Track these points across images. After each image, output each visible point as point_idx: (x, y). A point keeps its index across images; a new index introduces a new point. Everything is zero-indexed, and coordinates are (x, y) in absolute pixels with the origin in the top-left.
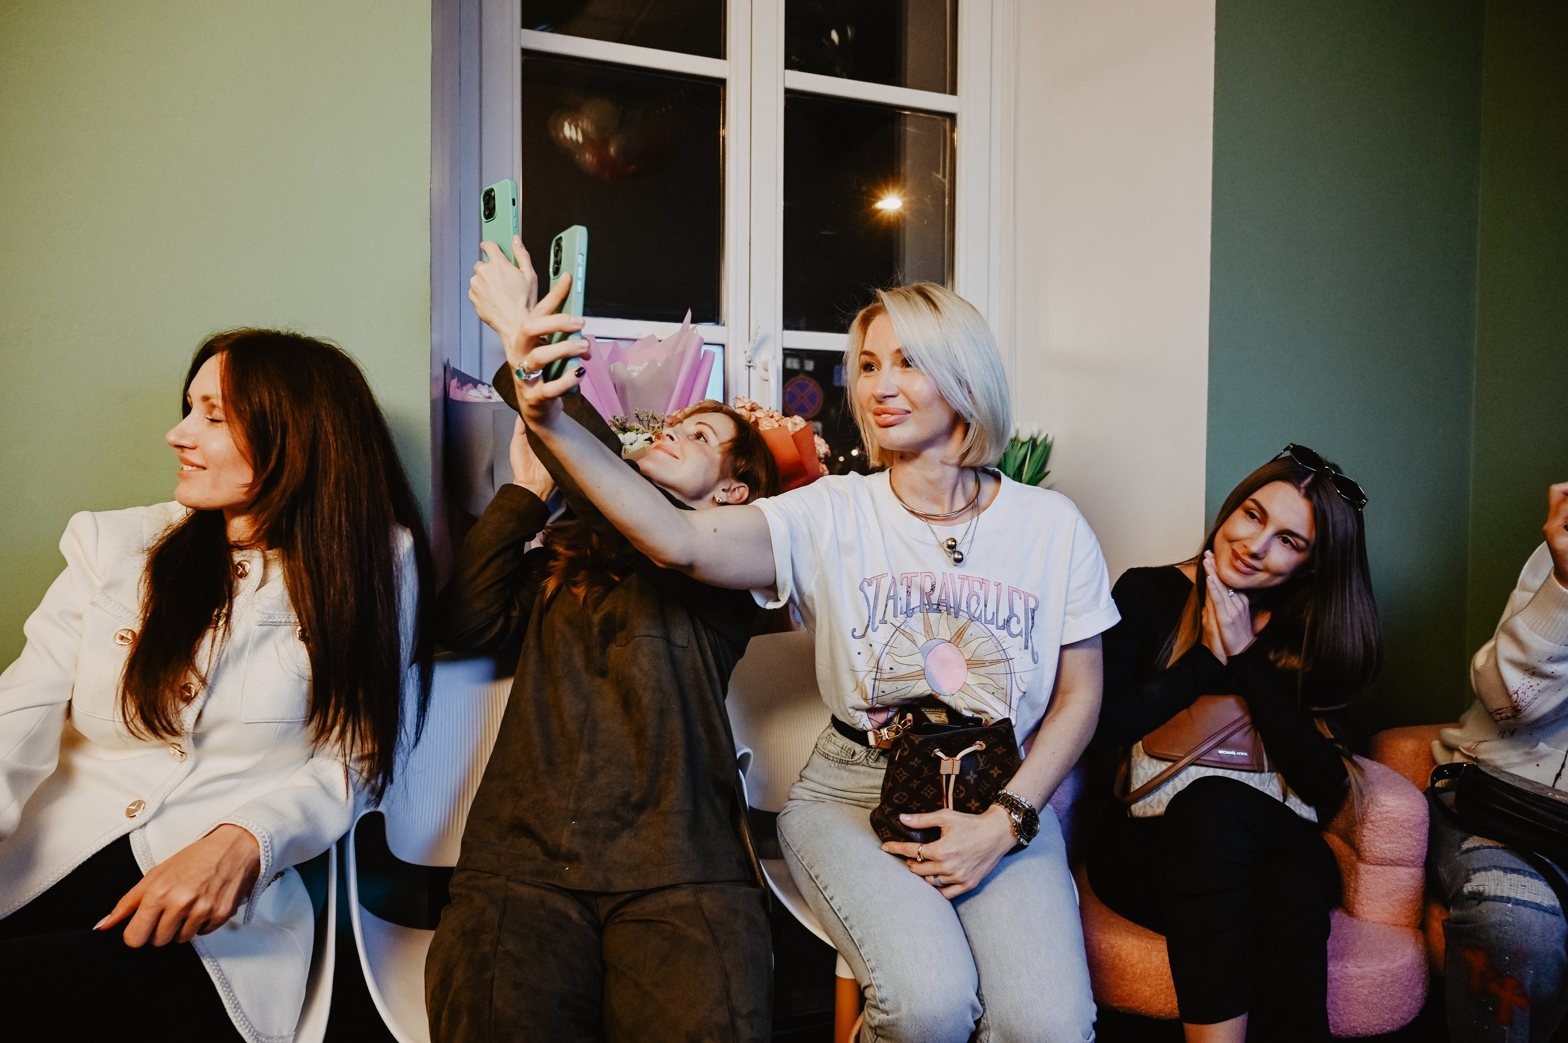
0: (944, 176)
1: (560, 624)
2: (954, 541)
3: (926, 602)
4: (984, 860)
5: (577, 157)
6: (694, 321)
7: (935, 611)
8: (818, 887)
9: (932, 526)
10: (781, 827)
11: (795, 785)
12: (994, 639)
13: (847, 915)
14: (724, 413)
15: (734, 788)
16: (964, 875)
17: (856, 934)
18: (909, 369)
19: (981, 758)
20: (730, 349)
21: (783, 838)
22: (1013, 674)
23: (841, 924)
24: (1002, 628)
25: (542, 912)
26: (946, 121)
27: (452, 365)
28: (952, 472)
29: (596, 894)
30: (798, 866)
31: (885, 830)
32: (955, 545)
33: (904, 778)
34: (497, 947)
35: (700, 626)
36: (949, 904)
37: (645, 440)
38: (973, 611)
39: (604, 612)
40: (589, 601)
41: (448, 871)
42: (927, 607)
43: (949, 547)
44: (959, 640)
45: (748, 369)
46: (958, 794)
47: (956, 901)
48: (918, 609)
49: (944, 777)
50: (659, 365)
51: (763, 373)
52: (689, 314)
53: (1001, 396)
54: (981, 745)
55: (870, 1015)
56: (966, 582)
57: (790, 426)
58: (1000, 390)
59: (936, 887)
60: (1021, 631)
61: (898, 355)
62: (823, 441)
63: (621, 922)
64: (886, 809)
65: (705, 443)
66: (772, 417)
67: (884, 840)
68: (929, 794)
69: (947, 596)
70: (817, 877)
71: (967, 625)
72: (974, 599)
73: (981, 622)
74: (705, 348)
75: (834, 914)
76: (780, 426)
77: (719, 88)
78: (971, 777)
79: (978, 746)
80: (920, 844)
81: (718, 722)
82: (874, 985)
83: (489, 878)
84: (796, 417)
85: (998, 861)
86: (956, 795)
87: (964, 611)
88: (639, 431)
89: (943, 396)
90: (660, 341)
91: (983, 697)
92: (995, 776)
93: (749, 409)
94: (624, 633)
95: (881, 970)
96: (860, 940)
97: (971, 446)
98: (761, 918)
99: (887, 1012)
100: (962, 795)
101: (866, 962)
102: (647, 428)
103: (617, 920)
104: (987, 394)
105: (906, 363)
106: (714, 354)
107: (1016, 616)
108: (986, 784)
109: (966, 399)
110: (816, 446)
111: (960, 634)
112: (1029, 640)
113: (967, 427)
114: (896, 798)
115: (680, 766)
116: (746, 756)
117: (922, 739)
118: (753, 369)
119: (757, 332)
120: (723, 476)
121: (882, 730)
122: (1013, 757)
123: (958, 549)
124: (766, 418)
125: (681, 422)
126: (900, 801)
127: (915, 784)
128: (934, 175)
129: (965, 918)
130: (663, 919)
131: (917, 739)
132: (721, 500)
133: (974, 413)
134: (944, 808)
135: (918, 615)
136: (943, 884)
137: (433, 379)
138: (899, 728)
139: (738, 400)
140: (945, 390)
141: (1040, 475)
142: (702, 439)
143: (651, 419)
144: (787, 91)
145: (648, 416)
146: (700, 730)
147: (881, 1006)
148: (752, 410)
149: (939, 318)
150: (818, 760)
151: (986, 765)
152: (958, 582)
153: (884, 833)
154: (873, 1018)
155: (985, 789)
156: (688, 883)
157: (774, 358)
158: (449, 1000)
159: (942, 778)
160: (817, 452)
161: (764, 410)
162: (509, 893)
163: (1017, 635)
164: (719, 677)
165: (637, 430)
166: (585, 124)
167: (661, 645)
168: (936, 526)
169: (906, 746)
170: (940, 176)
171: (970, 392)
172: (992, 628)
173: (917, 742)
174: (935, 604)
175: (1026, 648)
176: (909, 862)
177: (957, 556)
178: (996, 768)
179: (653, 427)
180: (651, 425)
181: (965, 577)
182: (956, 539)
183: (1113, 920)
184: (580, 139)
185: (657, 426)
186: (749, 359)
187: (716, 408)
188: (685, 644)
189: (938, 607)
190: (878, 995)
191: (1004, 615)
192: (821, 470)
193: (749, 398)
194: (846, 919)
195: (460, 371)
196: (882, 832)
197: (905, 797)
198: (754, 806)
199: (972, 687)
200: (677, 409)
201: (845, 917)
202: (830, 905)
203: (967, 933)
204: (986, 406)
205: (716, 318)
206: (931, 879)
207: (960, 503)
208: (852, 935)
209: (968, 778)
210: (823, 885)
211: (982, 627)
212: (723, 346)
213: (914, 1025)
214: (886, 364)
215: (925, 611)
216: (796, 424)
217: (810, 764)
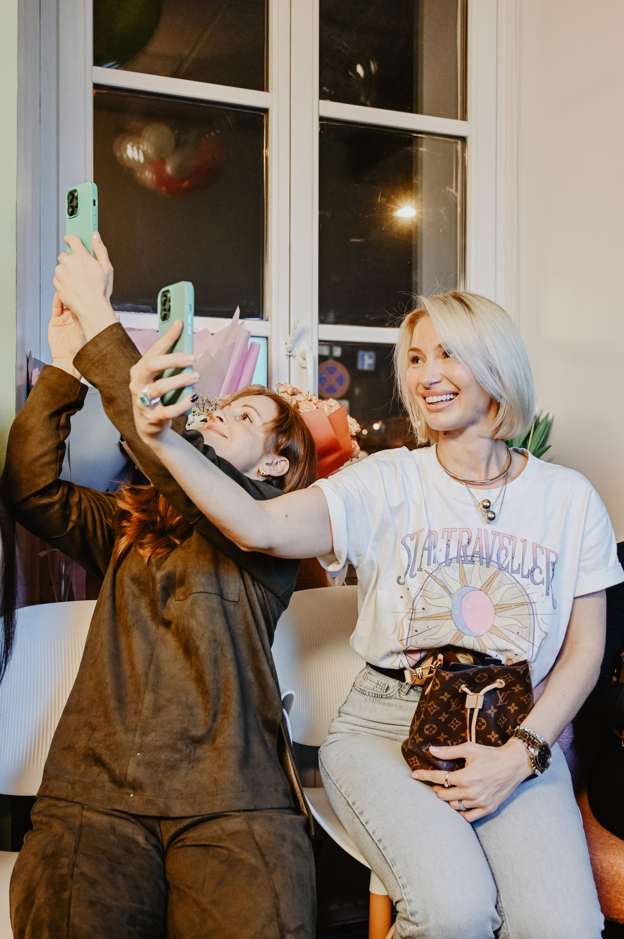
0: (456, 191)
1: (127, 581)
2: (489, 502)
3: (462, 555)
4: (503, 787)
5: (139, 174)
6: (242, 317)
7: (469, 562)
8: (354, 812)
9: (470, 489)
10: (321, 759)
11: (334, 721)
12: (518, 585)
13: (381, 838)
14: (267, 396)
15: (280, 726)
16: (486, 800)
17: (389, 855)
18: (448, 359)
19: (501, 694)
20: (273, 341)
21: (323, 769)
22: (535, 616)
23: (375, 846)
24: (527, 577)
25: (113, 838)
26: (457, 143)
27: (33, 356)
28: (486, 444)
29: (159, 819)
30: (337, 794)
31: (415, 760)
32: (490, 506)
33: (434, 710)
34: (74, 869)
35: (249, 582)
36: (470, 826)
37: (201, 421)
38: (501, 562)
39: (166, 570)
40: (153, 560)
41: (30, 801)
42: (463, 559)
43: (485, 507)
44: (488, 587)
45: (288, 358)
46: (480, 727)
47: (475, 824)
48: (455, 560)
49: (469, 711)
50: (213, 355)
51: (301, 361)
52: (238, 311)
53: (527, 380)
54: (501, 683)
55: (401, 926)
56: (498, 537)
57: (326, 408)
58: (525, 375)
59: (459, 811)
60: (543, 580)
61: (440, 349)
62: (354, 420)
63: (182, 846)
64: (417, 739)
65: (250, 423)
66: (311, 400)
67: (414, 769)
68: (455, 727)
69: (481, 548)
70: (353, 804)
71: (497, 573)
72: (503, 552)
73: (508, 572)
74: (251, 340)
75: (369, 836)
76: (317, 408)
77: (263, 116)
78: (492, 712)
79: (499, 684)
80: (447, 772)
81: (266, 667)
82: (405, 899)
83: (66, 807)
84: (331, 400)
85: (515, 789)
86: (479, 727)
87: (495, 562)
88: (196, 413)
89: (477, 381)
90: (212, 334)
91: (509, 637)
92: (512, 711)
93: (290, 393)
94: (182, 589)
95: (411, 887)
96: (392, 860)
97: (503, 421)
98: (305, 842)
99: (417, 924)
100: (483, 727)
101: (398, 879)
102: (202, 411)
103: (179, 845)
104: (514, 379)
105: (446, 355)
106: (260, 345)
107: (539, 567)
108: (504, 718)
109: (496, 383)
110: (349, 425)
111: (489, 583)
112: (550, 588)
113: (498, 405)
114: (427, 729)
115: (234, 708)
116: (289, 698)
117: (452, 675)
118: (293, 358)
119: (297, 326)
120: (266, 452)
121: (417, 669)
122: (529, 695)
123: (491, 509)
124: (306, 402)
125: (229, 404)
126: (431, 732)
127: (443, 717)
128: (448, 190)
129: (484, 840)
130: (219, 844)
131: (447, 675)
132: (265, 473)
133: (504, 395)
134: (466, 741)
135: (455, 565)
136: (466, 809)
137: (19, 369)
138: (432, 668)
139: (281, 386)
140: (478, 376)
141: (542, 449)
142: (247, 419)
143: (206, 403)
144: (321, 119)
145: (203, 400)
146: (250, 675)
147: (412, 918)
148: (293, 394)
149: (472, 316)
150: (356, 696)
151: (504, 701)
152: (491, 537)
153: (414, 762)
154: (404, 930)
155: (503, 723)
156: (239, 811)
157: (311, 348)
158: (32, 917)
159: (466, 712)
160: (350, 431)
161: (304, 394)
162: (83, 820)
163: (540, 583)
164: (267, 627)
165: (194, 412)
166: (146, 146)
167: (215, 600)
168: (474, 490)
169: (437, 681)
170: (453, 191)
171: (500, 377)
172: (518, 576)
173: (447, 678)
174: (469, 556)
175: (548, 594)
176: (436, 788)
177: (491, 515)
178: (513, 705)
179: (208, 410)
180: (206, 407)
181: (497, 533)
182: (491, 501)
183: (613, 841)
184: (142, 159)
185: (210, 408)
186: (289, 350)
187: (260, 392)
188: (237, 600)
189: (472, 559)
190: (409, 909)
191: (528, 565)
192: (353, 446)
193: (289, 383)
194: (380, 841)
195: (40, 361)
196: (412, 761)
197: (435, 728)
198: (297, 741)
199: (499, 629)
200: (228, 394)
201: (379, 839)
202: (366, 829)
203: (486, 853)
204: (514, 389)
205: (261, 314)
206: (456, 804)
207: (494, 472)
208: (385, 855)
209: (489, 712)
210: (360, 811)
211: (508, 575)
212: (267, 338)
213: (441, 935)
214: (431, 356)
215: (461, 562)
216: (331, 406)
217: (348, 700)
